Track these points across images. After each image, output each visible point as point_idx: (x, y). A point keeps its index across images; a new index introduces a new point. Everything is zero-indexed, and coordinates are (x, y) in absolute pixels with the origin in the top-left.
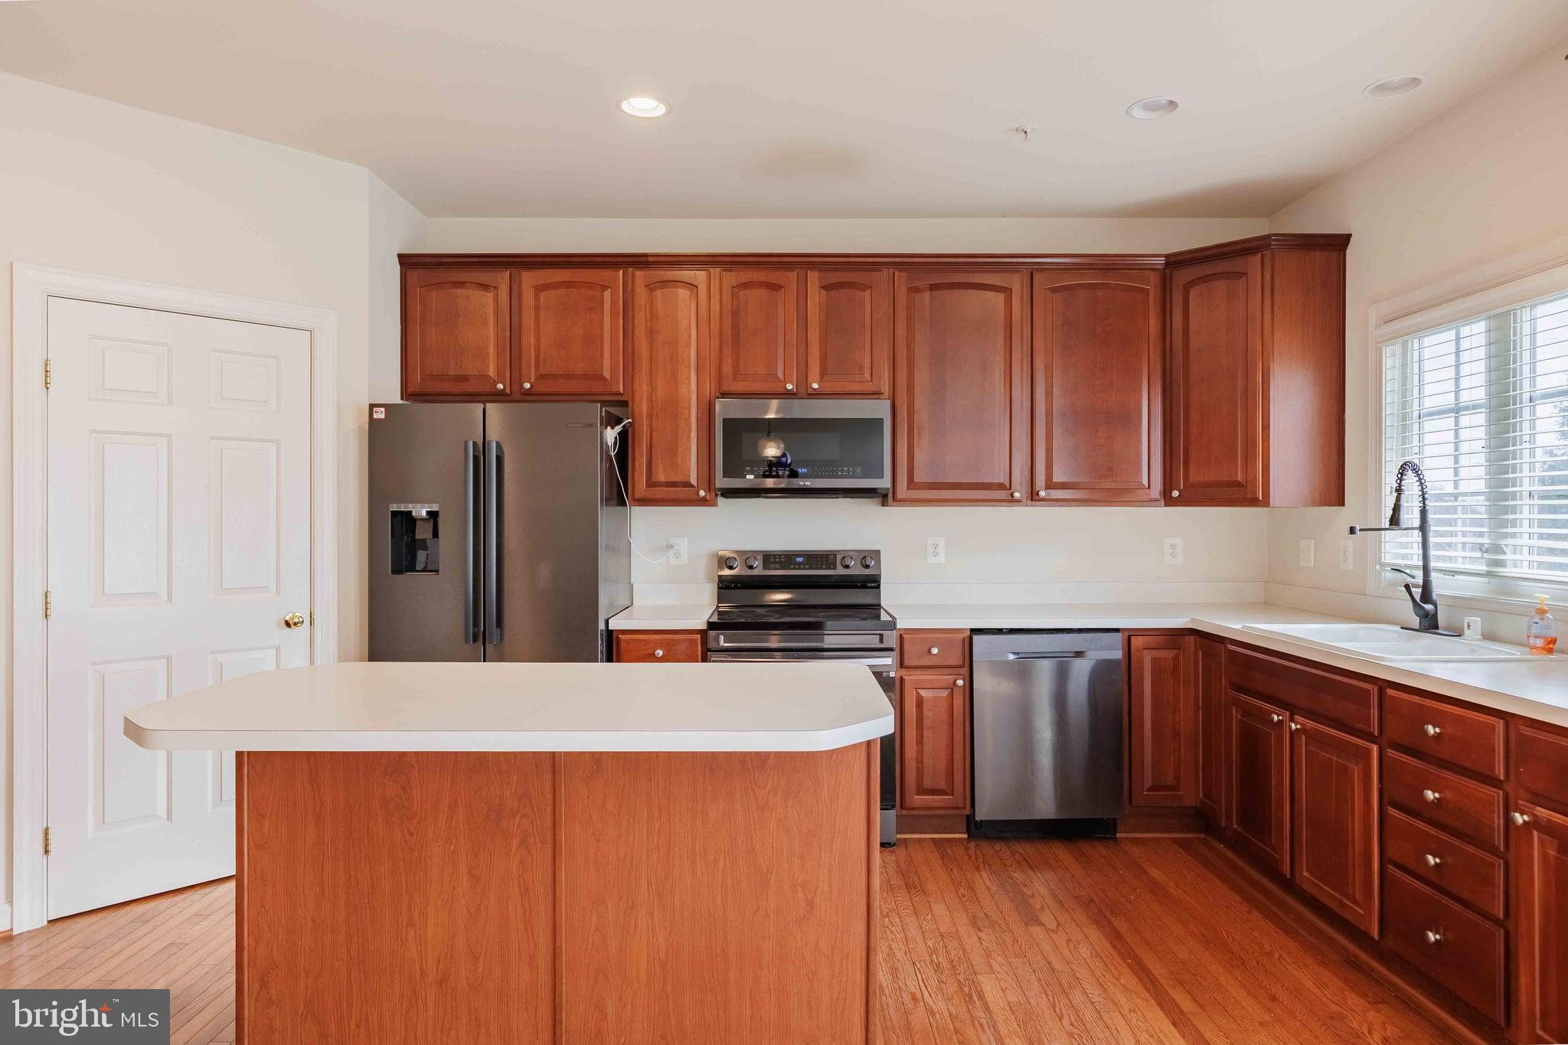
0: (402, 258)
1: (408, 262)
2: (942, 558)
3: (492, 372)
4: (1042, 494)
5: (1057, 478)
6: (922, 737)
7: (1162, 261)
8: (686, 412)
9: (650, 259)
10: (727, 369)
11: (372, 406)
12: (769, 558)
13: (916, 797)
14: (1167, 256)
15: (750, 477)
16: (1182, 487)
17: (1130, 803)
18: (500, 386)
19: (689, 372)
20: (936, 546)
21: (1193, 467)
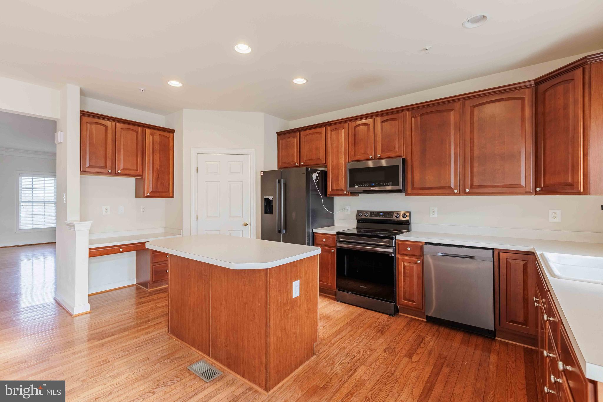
0: (277, 133)
1: (279, 134)
2: (436, 215)
3: (295, 161)
4: (468, 190)
5: (476, 183)
6: (405, 279)
7: (533, 82)
8: (341, 167)
9: (332, 123)
10: (353, 153)
11: (261, 172)
12: (372, 213)
13: (403, 301)
14: (535, 80)
15: (357, 187)
16: (542, 186)
17: (500, 325)
18: (297, 164)
19: (342, 156)
20: (433, 211)
21: (547, 177)
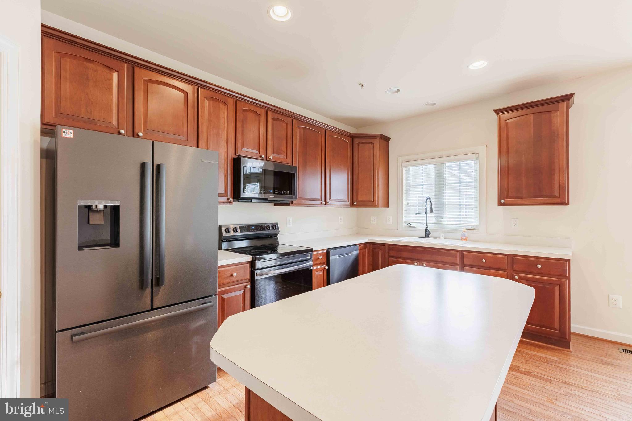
2: (291, 225)
3: (114, 122)
5: (332, 198)
9: (208, 85)
10: (239, 144)
12: (242, 227)
14: (353, 134)
16: (356, 201)
18: (123, 131)
20: (289, 220)
21: (359, 196)
